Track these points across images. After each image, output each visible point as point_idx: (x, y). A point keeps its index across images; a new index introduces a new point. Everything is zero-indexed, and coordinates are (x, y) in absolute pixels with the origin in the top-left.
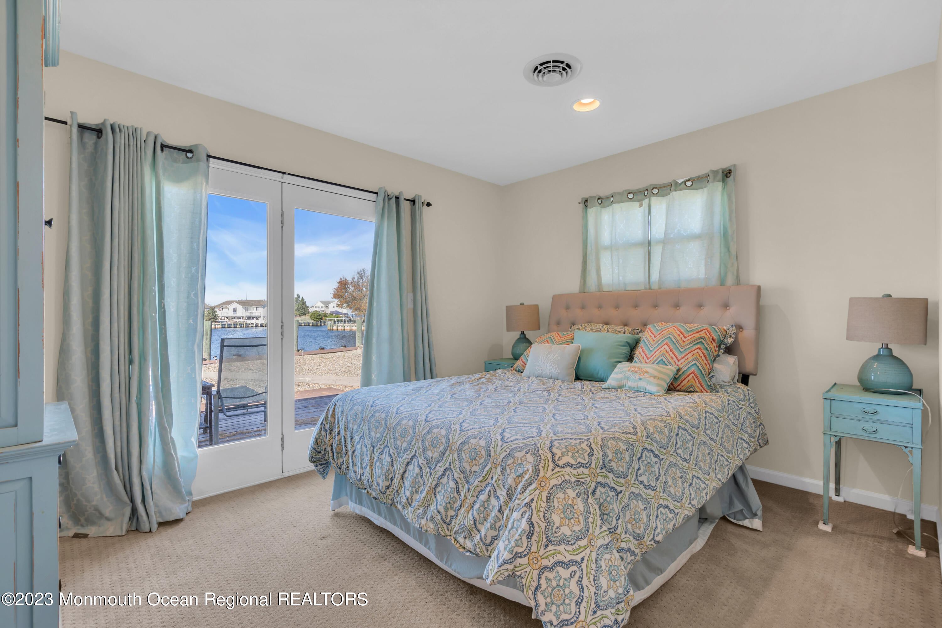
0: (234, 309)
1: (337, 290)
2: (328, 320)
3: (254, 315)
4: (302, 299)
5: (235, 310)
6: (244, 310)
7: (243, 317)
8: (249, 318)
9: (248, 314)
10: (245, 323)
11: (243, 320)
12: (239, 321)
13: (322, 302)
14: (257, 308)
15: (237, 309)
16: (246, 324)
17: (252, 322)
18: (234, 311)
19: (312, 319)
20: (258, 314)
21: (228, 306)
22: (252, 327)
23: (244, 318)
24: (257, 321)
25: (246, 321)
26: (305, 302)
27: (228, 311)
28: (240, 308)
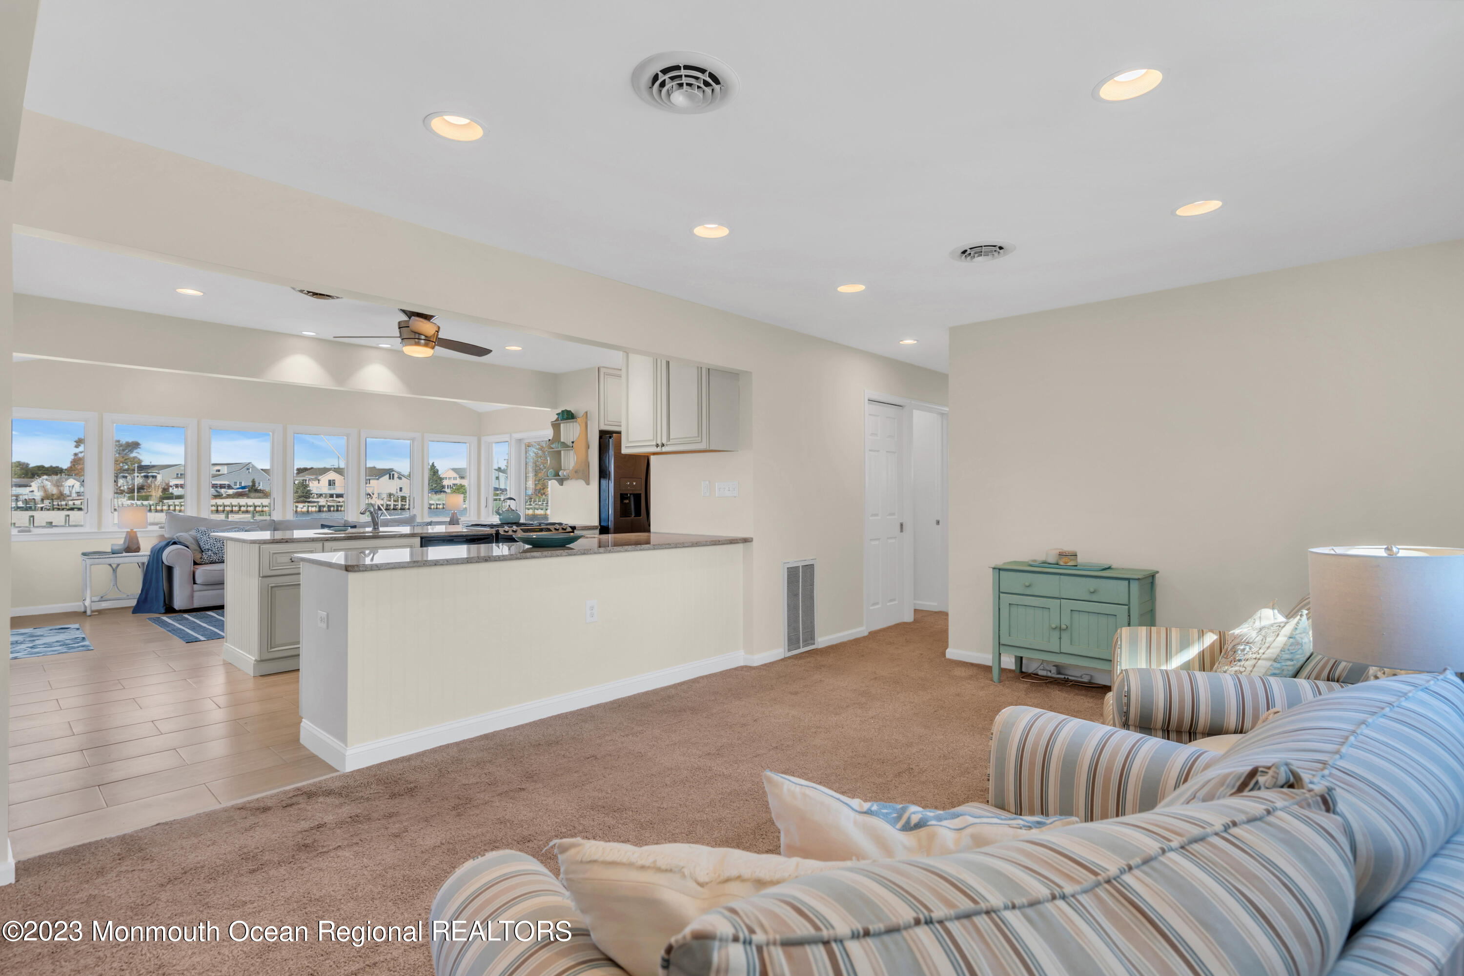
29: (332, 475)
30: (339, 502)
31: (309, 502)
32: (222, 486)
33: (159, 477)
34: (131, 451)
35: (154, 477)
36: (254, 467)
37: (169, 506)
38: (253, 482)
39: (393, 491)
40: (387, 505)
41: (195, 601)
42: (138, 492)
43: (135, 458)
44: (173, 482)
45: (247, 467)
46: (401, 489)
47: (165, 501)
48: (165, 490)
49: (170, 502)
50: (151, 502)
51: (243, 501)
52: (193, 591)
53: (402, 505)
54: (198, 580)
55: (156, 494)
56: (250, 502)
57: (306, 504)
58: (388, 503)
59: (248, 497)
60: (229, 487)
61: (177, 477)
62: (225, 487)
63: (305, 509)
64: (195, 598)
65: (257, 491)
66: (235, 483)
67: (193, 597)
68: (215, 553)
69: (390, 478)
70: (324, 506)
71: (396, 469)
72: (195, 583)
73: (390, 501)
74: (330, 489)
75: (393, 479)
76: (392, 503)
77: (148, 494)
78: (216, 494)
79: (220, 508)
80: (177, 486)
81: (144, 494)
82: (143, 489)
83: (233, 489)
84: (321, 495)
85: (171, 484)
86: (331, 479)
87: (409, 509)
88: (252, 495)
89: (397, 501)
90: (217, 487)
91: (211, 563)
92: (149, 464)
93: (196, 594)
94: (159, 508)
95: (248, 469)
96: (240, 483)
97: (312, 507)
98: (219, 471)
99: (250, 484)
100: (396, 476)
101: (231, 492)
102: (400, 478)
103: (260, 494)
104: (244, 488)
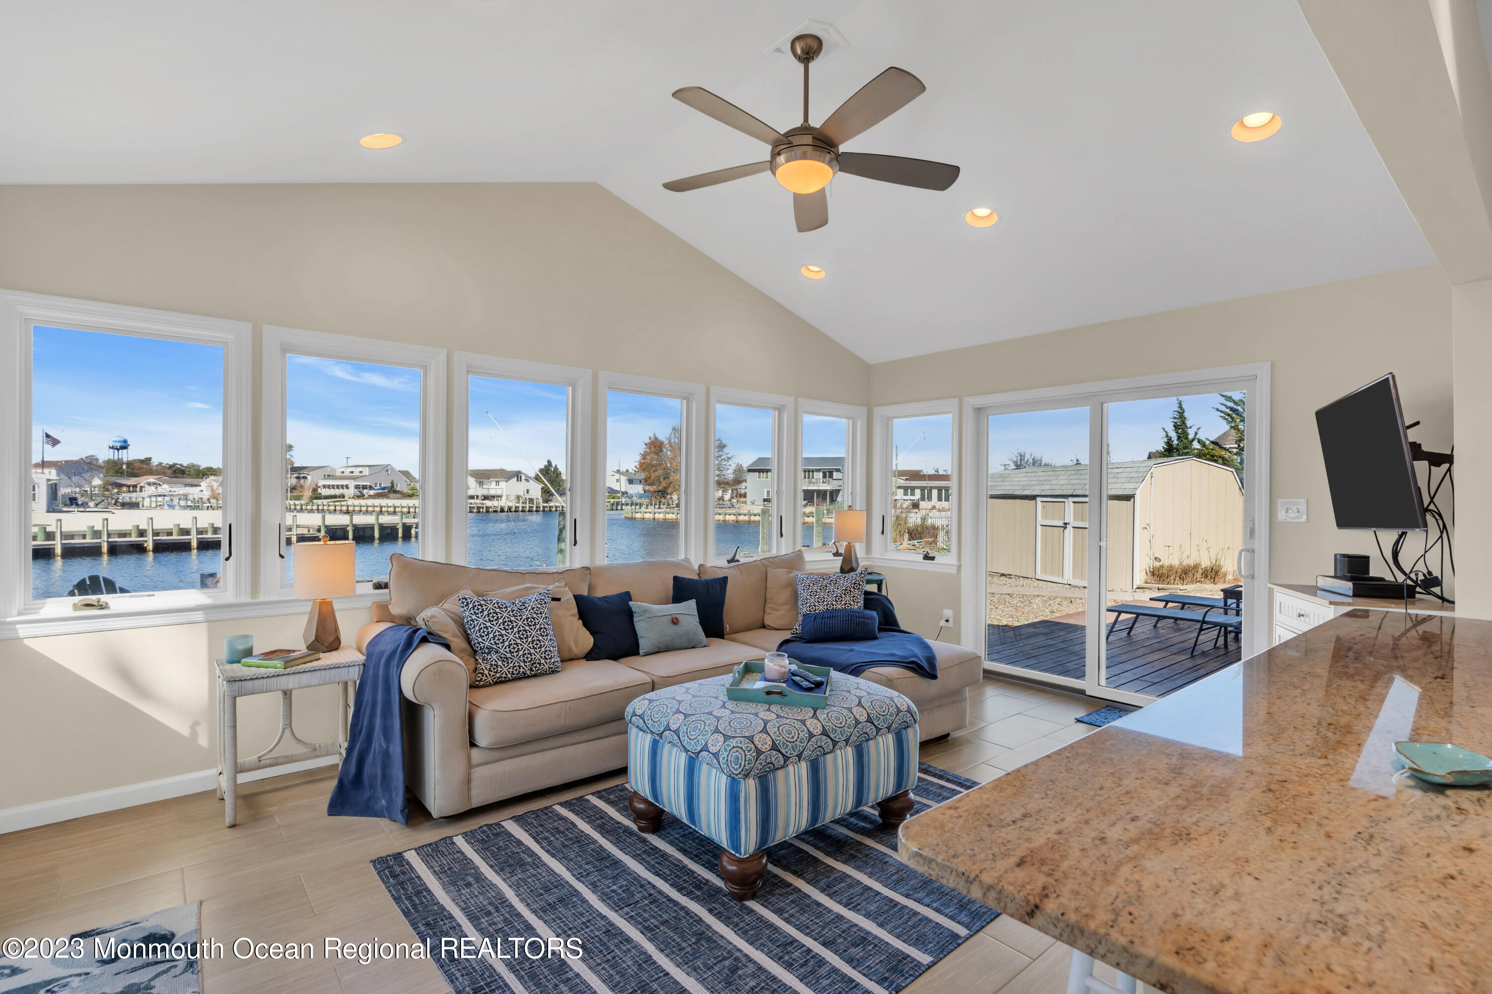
1: (644, 456)
3: (492, 492)
4: (555, 467)
6: (478, 486)
7: (477, 497)
8: (486, 498)
9: (485, 492)
10: (484, 506)
11: (481, 501)
14: (497, 482)
15: (470, 484)
16: (487, 507)
17: (494, 503)
20: (499, 492)
22: (495, 511)
23: (479, 498)
24: (501, 503)
25: (484, 502)
26: (560, 472)
28: (472, 482)
32: (364, 487)
33: (309, 477)
35: (305, 478)
36: (392, 469)
37: (318, 506)
38: (392, 483)
39: (521, 494)
40: (516, 507)
41: (474, 792)
42: (291, 492)
43: (288, 459)
44: (321, 483)
45: (386, 468)
46: (528, 491)
47: (315, 501)
48: (315, 490)
49: (319, 502)
50: (303, 502)
51: (383, 502)
52: (470, 766)
53: (530, 507)
54: (482, 739)
55: (308, 494)
56: (390, 502)
58: (517, 505)
59: (388, 498)
60: (371, 488)
61: (325, 478)
62: (366, 488)
64: (474, 784)
65: (395, 492)
66: (376, 484)
67: (469, 781)
68: (505, 659)
69: (518, 480)
71: (523, 471)
72: (473, 744)
73: (518, 503)
75: (521, 481)
76: (520, 505)
77: (300, 494)
78: (359, 494)
79: (364, 509)
80: (324, 486)
81: (296, 494)
82: (295, 489)
83: (374, 489)
85: (320, 484)
88: (391, 495)
89: (525, 503)
90: (360, 488)
91: (496, 683)
92: (300, 465)
93: (479, 774)
94: (309, 507)
95: (387, 471)
96: (380, 484)
98: (361, 472)
99: (390, 485)
100: (523, 478)
101: (372, 492)
102: (527, 480)
103: (399, 495)
104: (383, 489)
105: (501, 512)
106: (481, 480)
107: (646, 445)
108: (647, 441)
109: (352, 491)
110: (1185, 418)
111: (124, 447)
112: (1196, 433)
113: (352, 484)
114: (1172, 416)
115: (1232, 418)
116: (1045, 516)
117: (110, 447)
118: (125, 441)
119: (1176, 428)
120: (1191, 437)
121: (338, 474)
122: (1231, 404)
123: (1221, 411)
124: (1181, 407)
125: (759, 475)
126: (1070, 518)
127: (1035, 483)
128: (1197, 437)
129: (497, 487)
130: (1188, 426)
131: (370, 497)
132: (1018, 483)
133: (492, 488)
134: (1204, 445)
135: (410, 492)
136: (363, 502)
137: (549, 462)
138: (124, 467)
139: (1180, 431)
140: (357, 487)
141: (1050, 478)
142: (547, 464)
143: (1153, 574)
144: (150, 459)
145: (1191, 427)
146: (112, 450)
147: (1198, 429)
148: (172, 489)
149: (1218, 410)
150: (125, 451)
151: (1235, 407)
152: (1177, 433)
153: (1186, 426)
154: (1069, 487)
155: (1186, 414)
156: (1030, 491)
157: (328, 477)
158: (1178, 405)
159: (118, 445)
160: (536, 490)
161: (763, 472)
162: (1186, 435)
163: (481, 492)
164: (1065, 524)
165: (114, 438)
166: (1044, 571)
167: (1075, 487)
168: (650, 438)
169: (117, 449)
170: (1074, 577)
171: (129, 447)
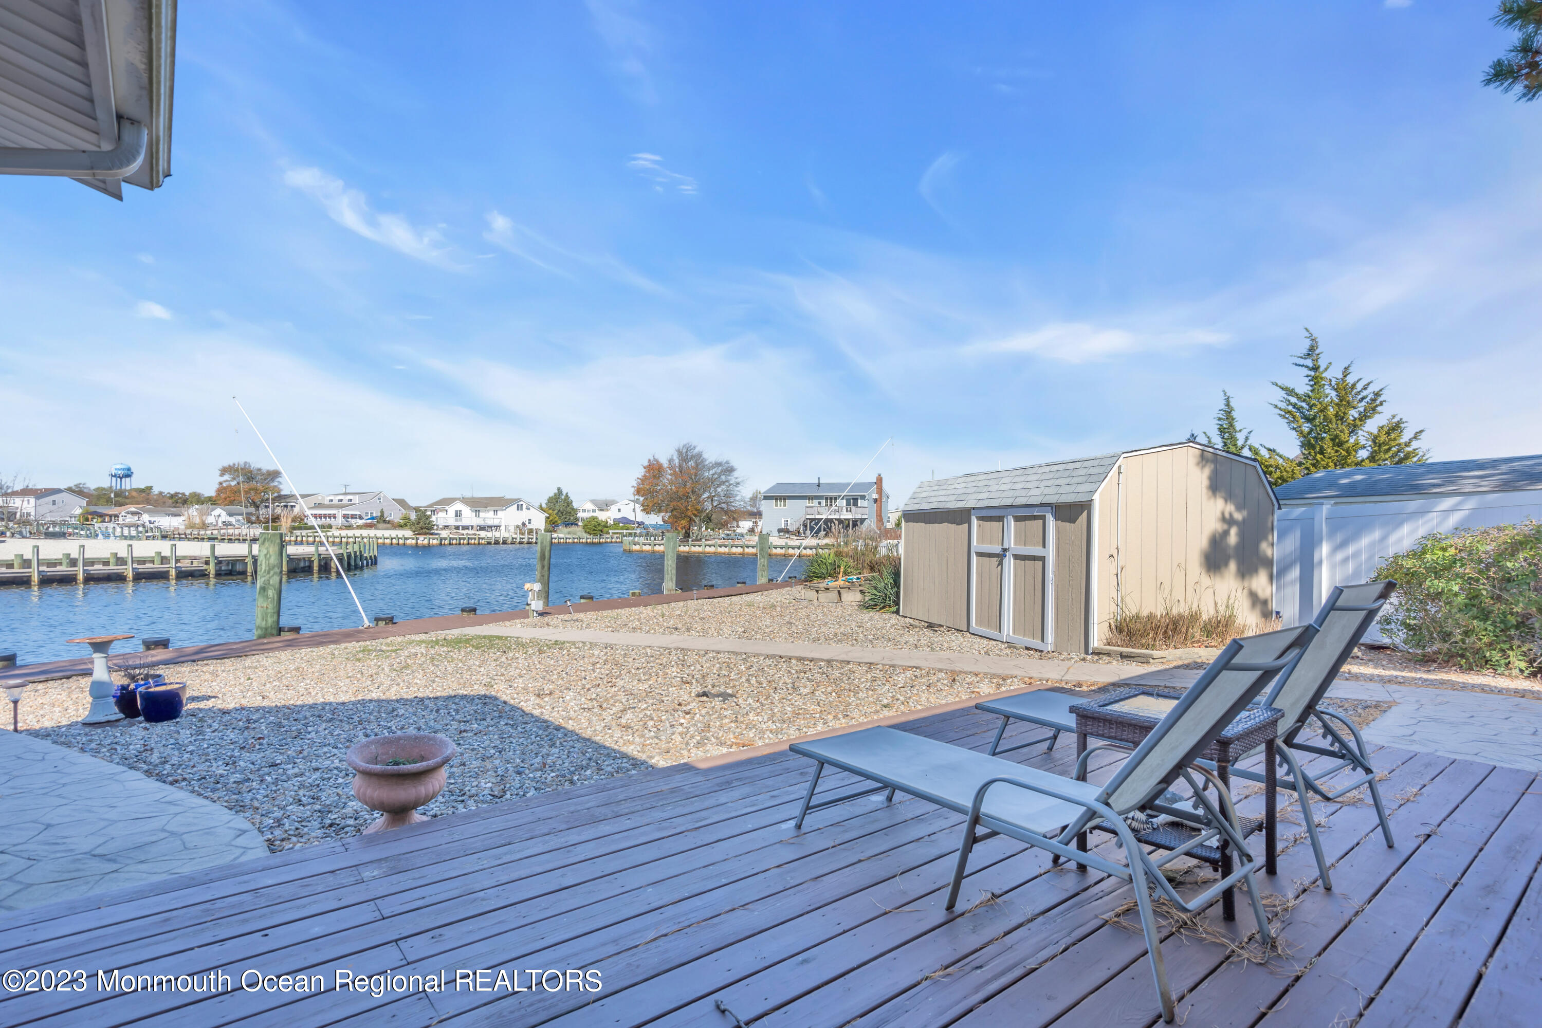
0: (456, 511)
2: (613, 533)
3: (489, 522)
4: (567, 495)
5: (458, 514)
6: (474, 514)
7: (472, 527)
8: (482, 528)
9: (480, 522)
10: (477, 537)
11: (473, 532)
12: (467, 534)
13: (594, 502)
14: (495, 511)
15: (463, 513)
16: (479, 539)
17: (489, 534)
18: (456, 516)
19: (586, 532)
20: (496, 522)
21: (447, 508)
22: (488, 543)
23: (475, 529)
24: (497, 534)
25: (478, 533)
26: (572, 502)
27: (446, 516)
28: (467, 512)
29: (458, 506)
30: (463, 535)
31: (432, 534)
32: (354, 517)
33: (297, 506)
34: (273, 480)
35: (292, 506)
36: (384, 496)
37: (297, 537)
38: (382, 512)
39: (520, 524)
40: (513, 539)
43: (275, 486)
44: (308, 512)
45: (378, 496)
46: (529, 521)
47: (296, 532)
48: (300, 520)
49: (300, 532)
53: (520, 538)
55: (286, 524)
57: (427, 536)
58: (514, 536)
59: (376, 529)
60: (361, 518)
61: (314, 507)
62: (356, 518)
63: (426, 542)
65: (384, 522)
66: (367, 513)
69: (518, 510)
70: (446, 539)
71: (526, 498)
73: (516, 534)
74: (456, 520)
75: (522, 509)
76: (517, 536)
77: (280, 524)
78: (347, 524)
80: (315, 516)
81: (277, 524)
83: (363, 519)
84: (446, 527)
85: (307, 514)
86: (458, 509)
87: (536, 543)
88: (381, 525)
89: (524, 534)
90: (348, 518)
92: (289, 493)
95: (379, 499)
96: (371, 513)
97: (434, 539)
98: (351, 500)
99: (379, 514)
100: (524, 506)
101: (361, 522)
102: (528, 509)
103: (389, 526)
104: (373, 518)
105: (495, 543)
106: (478, 509)
107: (644, 467)
108: (646, 464)
109: (340, 521)
110: (1233, 419)
111: (128, 476)
112: (1247, 439)
113: (340, 513)
114: (1216, 416)
115: (1294, 417)
116: (981, 540)
117: (112, 476)
118: (129, 469)
119: (1221, 432)
120: (1240, 443)
121: (326, 502)
122: (1294, 400)
123: (1280, 409)
124: (1228, 405)
125: (776, 502)
126: (1011, 541)
127: (972, 490)
128: (1249, 443)
129: (495, 516)
130: (1238, 429)
131: (359, 527)
132: (952, 492)
133: (488, 517)
134: (1256, 452)
135: (402, 521)
136: (350, 533)
137: (559, 489)
138: (112, 495)
139: (1226, 436)
140: (345, 517)
141: (990, 483)
142: (556, 491)
143: (1120, 630)
144: (150, 488)
145: (1240, 431)
146: (114, 479)
147: (1250, 432)
148: (152, 519)
149: (1276, 407)
150: (128, 479)
151: (1300, 404)
152: (1223, 438)
153: (1234, 429)
154: (1010, 494)
155: (1234, 414)
156: (965, 502)
157: (320, 506)
158: (1224, 402)
159: (121, 473)
160: (539, 521)
161: (781, 499)
162: (1233, 439)
163: (475, 522)
164: (1005, 550)
165: (117, 466)
166: (980, 622)
167: (1018, 493)
168: (649, 460)
169: (119, 477)
170: (1014, 633)
171: (134, 476)
